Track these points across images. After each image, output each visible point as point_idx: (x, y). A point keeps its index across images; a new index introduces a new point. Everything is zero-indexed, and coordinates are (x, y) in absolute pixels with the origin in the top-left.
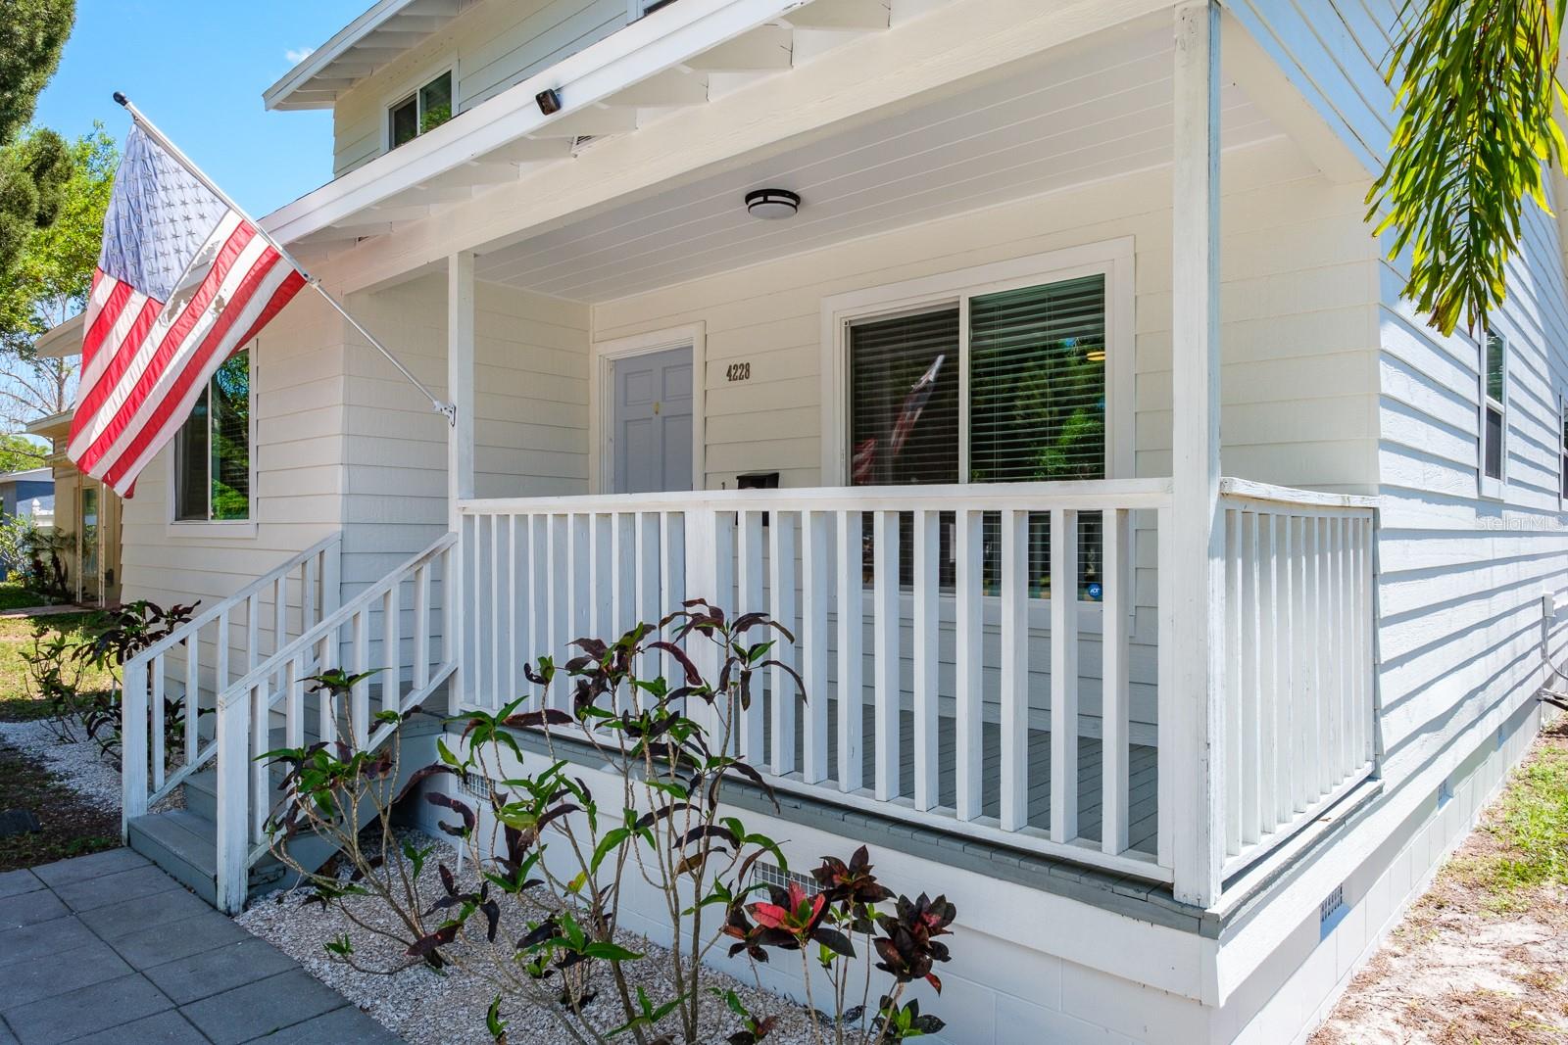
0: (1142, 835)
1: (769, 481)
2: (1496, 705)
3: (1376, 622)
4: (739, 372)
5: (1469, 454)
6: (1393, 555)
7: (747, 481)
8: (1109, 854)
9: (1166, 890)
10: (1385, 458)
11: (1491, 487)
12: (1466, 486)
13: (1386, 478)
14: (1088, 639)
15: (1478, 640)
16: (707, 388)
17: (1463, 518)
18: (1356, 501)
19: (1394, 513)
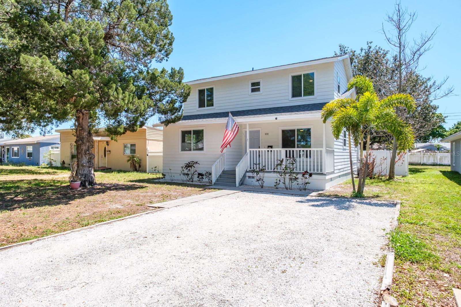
0: (321, 170)
1: (271, 147)
2: (345, 171)
3: (334, 163)
4: (267, 134)
5: (342, 144)
6: (335, 154)
7: (269, 147)
8: (319, 172)
9: (323, 173)
10: (335, 146)
11: (345, 147)
12: (342, 147)
13: (335, 147)
14: (310, 162)
15: (343, 163)
16: (262, 136)
17: (342, 151)
18: (333, 149)
19: (335, 150)
